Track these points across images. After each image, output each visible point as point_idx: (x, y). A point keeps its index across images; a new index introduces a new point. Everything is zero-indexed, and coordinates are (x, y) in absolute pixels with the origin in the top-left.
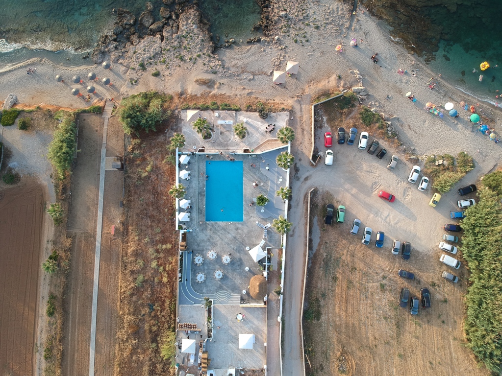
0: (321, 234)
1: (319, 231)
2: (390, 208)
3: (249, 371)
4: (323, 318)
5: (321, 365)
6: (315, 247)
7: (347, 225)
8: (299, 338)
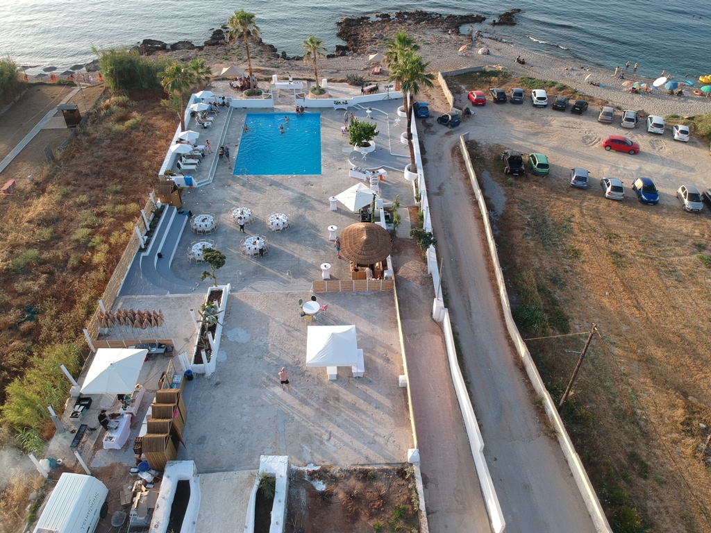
0: (505, 190)
1: (501, 188)
2: (639, 161)
3: (350, 473)
4: (577, 327)
5: (633, 457)
6: (500, 207)
7: (559, 180)
8: (517, 375)
